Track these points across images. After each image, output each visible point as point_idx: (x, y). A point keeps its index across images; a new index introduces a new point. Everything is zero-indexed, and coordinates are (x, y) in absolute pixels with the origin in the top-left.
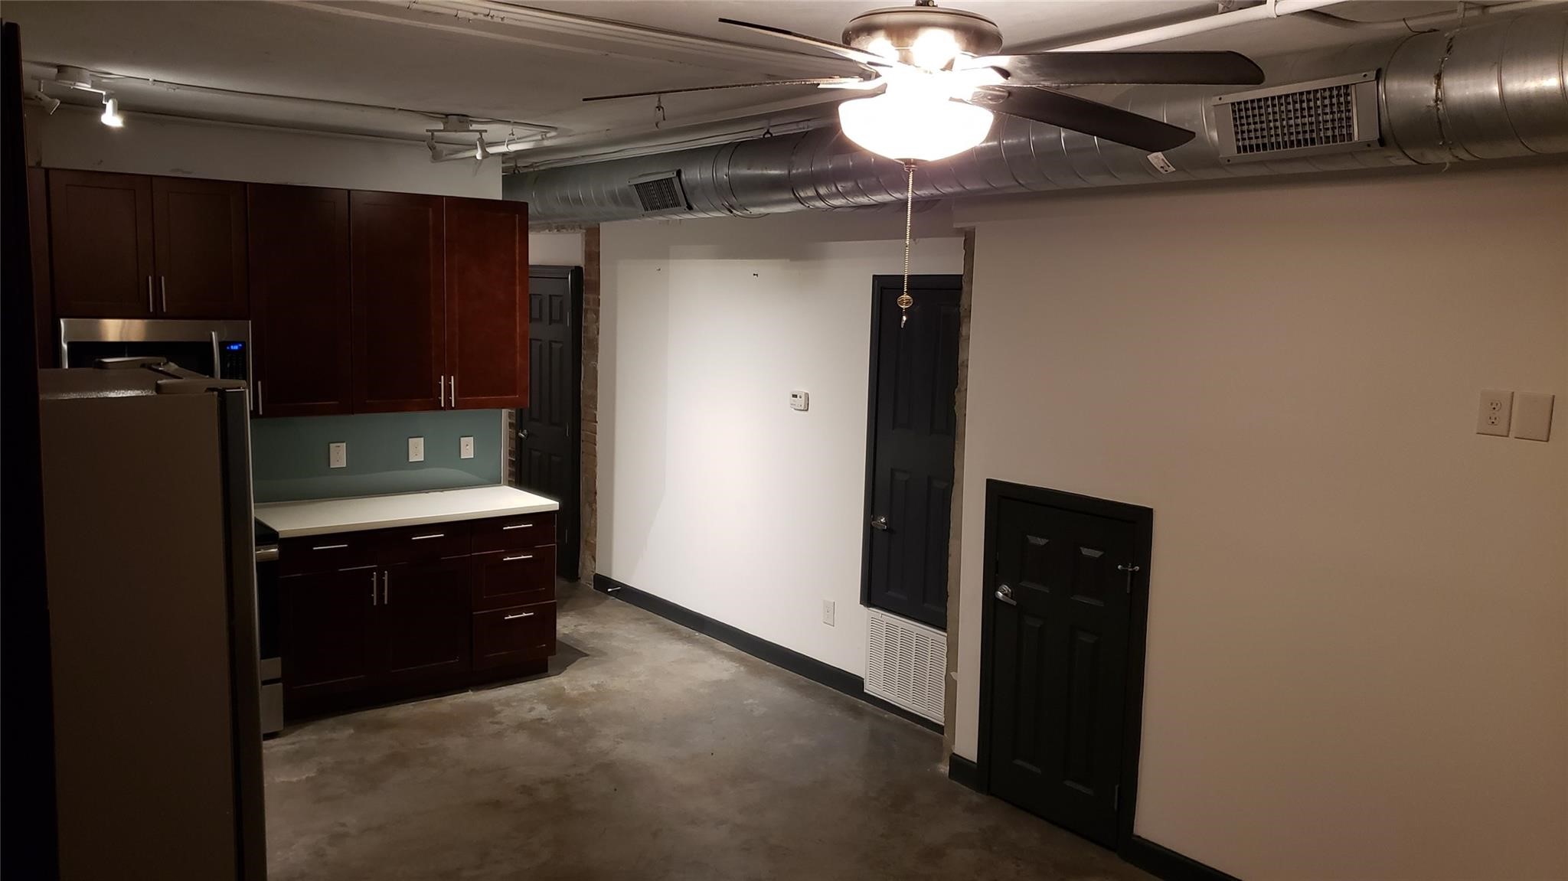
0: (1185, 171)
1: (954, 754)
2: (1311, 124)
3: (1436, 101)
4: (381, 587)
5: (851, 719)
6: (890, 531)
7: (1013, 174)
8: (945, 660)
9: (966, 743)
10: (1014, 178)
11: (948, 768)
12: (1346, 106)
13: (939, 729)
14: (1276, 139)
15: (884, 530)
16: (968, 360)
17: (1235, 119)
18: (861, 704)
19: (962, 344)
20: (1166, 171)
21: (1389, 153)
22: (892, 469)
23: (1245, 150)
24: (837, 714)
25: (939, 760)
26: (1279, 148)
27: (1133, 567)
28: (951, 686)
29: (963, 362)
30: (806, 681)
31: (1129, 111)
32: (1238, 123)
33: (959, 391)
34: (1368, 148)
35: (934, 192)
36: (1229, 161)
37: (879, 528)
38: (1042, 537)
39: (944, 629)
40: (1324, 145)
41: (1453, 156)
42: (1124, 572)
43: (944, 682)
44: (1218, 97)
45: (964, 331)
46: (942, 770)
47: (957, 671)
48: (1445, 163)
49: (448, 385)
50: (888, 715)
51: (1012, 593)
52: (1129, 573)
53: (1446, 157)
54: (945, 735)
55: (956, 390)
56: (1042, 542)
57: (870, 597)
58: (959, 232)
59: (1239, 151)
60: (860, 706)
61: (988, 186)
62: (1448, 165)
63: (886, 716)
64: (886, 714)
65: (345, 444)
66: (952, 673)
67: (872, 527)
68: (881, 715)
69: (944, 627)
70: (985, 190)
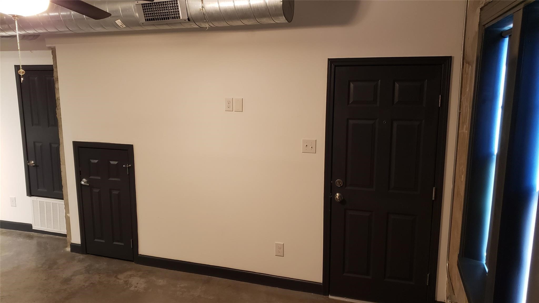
0: (129, 27)
1: (72, 243)
2: (167, 12)
3: (202, 8)
5: (28, 240)
6: (36, 166)
7: (66, 26)
8: (65, 210)
9: (76, 238)
10: (67, 27)
11: (70, 248)
12: (177, 7)
13: (65, 235)
14: (157, 17)
15: (34, 166)
16: (59, 97)
17: (143, 9)
18: (32, 234)
19: (56, 91)
20: (123, 27)
21: (191, 24)
22: (34, 142)
23: (148, 21)
24: (22, 240)
25: (66, 247)
26: (158, 20)
27: (128, 165)
28: (68, 220)
29: (58, 98)
30: (6, 231)
31: (94, 6)
32: (144, 11)
33: (58, 109)
34: (185, 21)
35: (35, 32)
36: (143, 24)
37: (31, 165)
38: (96, 160)
39: (63, 199)
40: (172, 20)
41: (209, 25)
42: (126, 168)
43: (65, 218)
44: (137, 1)
45: (56, 86)
46: (68, 250)
47: (69, 213)
48: (207, 27)
50: (44, 235)
51: (87, 181)
52: (128, 168)
53: (207, 26)
54: (67, 237)
55: (56, 109)
56: (96, 161)
57: (31, 192)
58: (50, 48)
59: (146, 21)
60: (32, 235)
61: (57, 31)
62: (208, 28)
63: (43, 236)
64: (43, 235)
66: (67, 214)
67: (28, 166)
68: (41, 236)
69: (62, 198)
70: (57, 32)
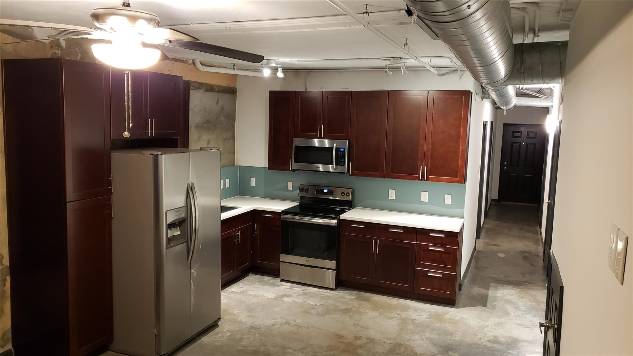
4: (376, 247)
49: (423, 170)
65: (395, 190)
